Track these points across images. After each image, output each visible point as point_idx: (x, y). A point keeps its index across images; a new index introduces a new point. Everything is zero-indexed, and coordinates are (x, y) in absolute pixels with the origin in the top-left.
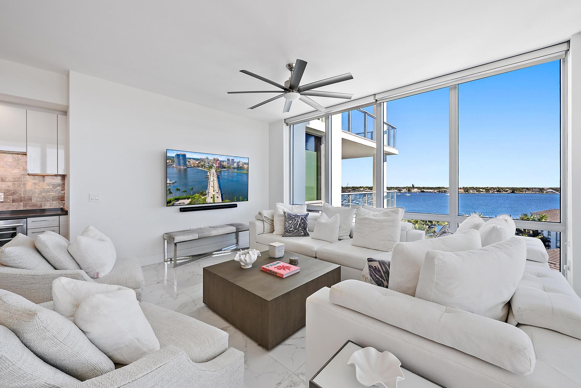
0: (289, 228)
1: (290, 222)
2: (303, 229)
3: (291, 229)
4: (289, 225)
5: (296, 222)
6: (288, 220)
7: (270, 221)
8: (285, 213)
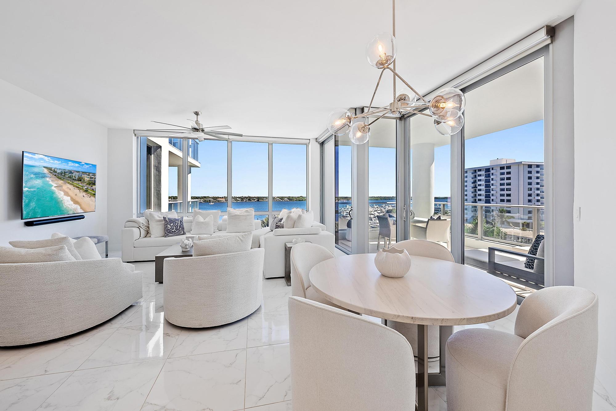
0: (171, 229)
1: (172, 224)
2: (183, 229)
3: (173, 230)
4: (171, 227)
5: (176, 224)
6: (169, 224)
7: (145, 227)
8: (164, 218)
